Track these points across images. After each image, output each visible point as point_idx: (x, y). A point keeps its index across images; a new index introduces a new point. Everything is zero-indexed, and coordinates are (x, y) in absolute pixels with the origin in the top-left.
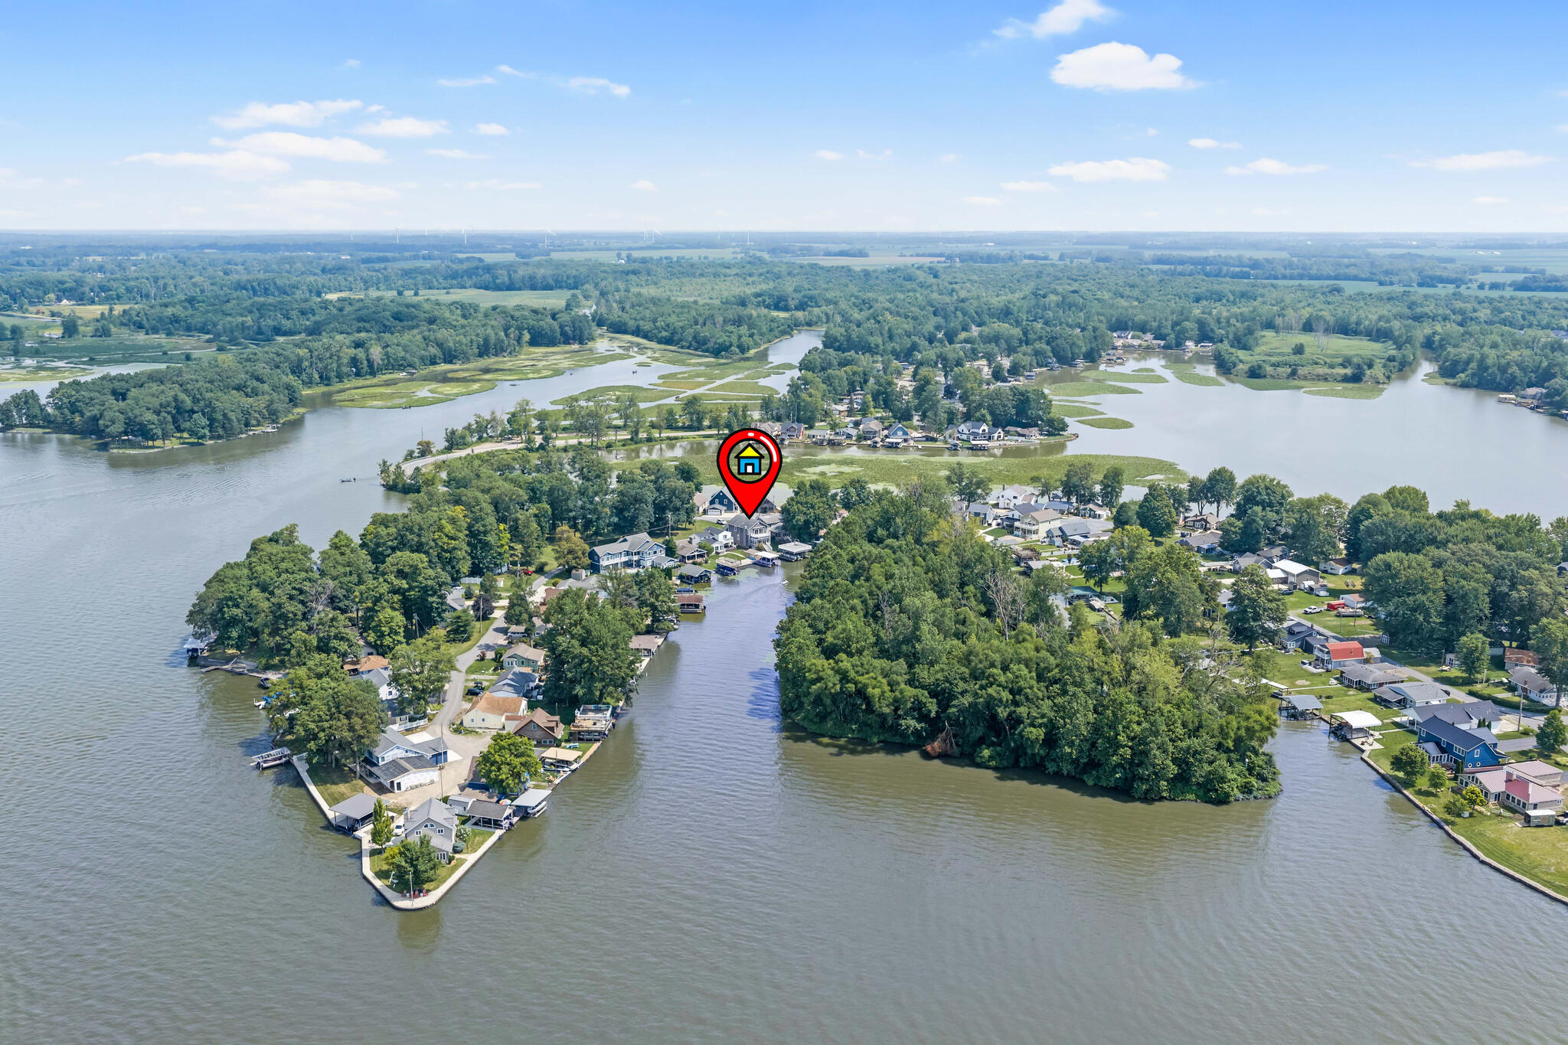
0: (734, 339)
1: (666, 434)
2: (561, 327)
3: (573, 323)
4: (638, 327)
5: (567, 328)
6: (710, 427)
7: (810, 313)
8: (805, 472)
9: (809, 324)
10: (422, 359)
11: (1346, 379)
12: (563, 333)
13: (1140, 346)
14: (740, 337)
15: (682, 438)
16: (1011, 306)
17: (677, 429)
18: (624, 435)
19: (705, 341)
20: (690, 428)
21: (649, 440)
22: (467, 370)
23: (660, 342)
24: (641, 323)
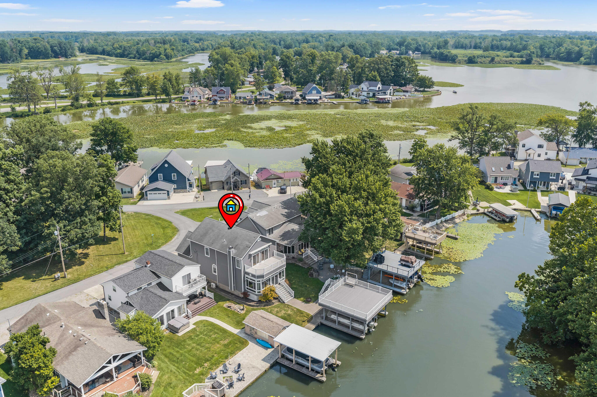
0: (162, 50)
1: (106, 100)
2: (52, 47)
3: (60, 45)
4: (104, 50)
6: (148, 94)
7: (202, 44)
8: (250, 128)
9: (203, 50)
12: (53, 51)
14: (165, 50)
15: (123, 103)
17: (119, 96)
18: (67, 103)
19: (144, 53)
20: (130, 95)
21: (90, 105)
23: (117, 56)
24: (105, 47)
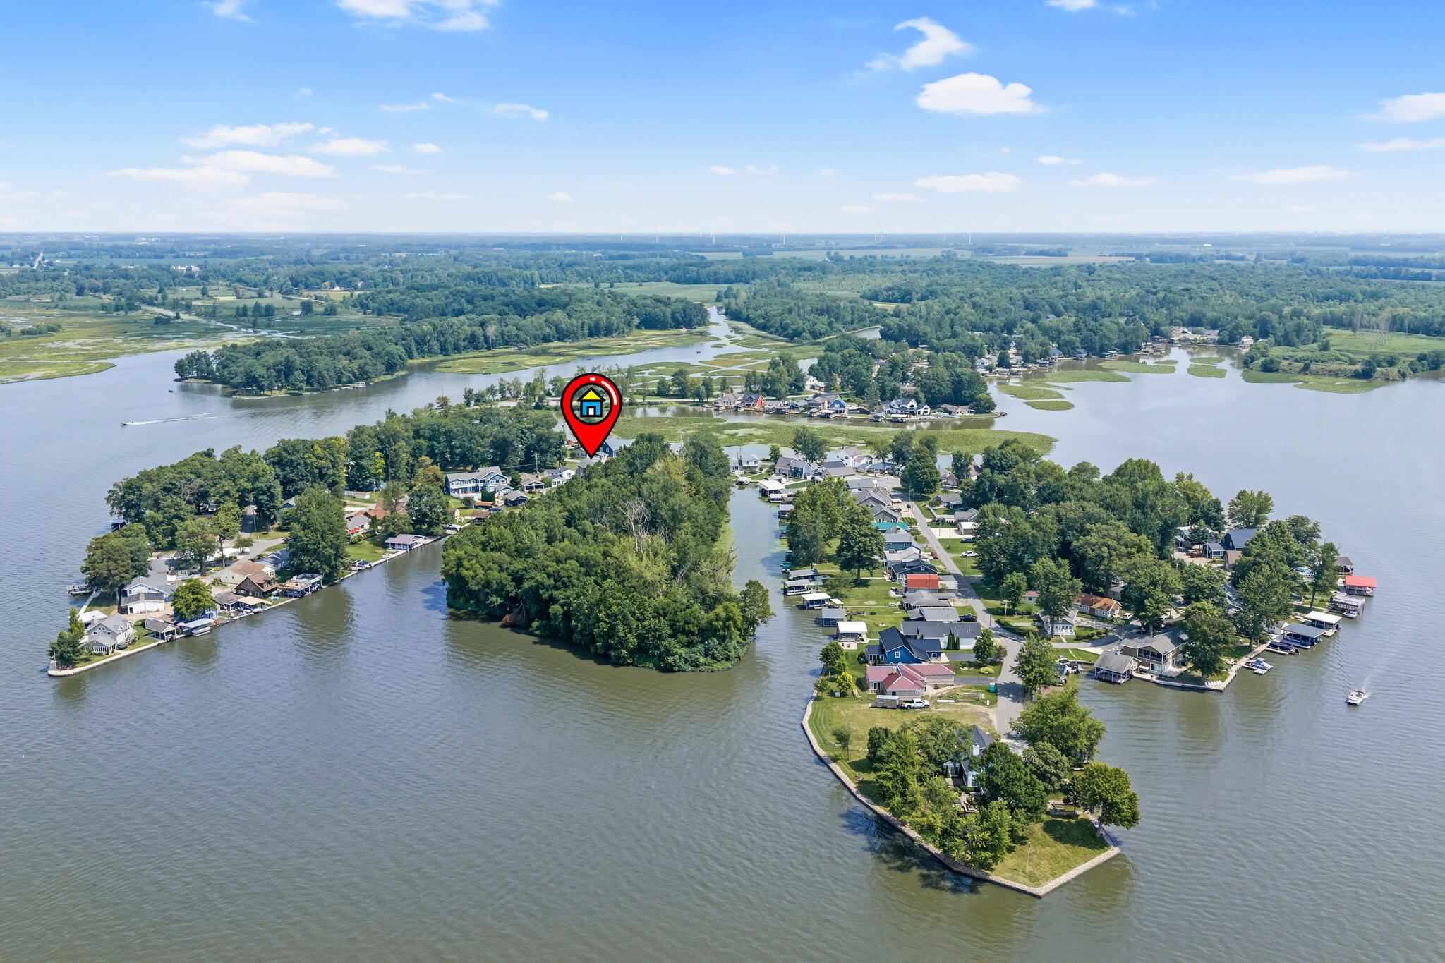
0: (808, 326)
3: (684, 311)
4: (748, 315)
5: (677, 315)
7: (914, 305)
10: (535, 337)
11: (1356, 375)
12: (674, 319)
13: (1195, 340)
16: (1099, 302)
19: (787, 328)
22: (564, 347)
23: (758, 328)
24: (751, 312)
